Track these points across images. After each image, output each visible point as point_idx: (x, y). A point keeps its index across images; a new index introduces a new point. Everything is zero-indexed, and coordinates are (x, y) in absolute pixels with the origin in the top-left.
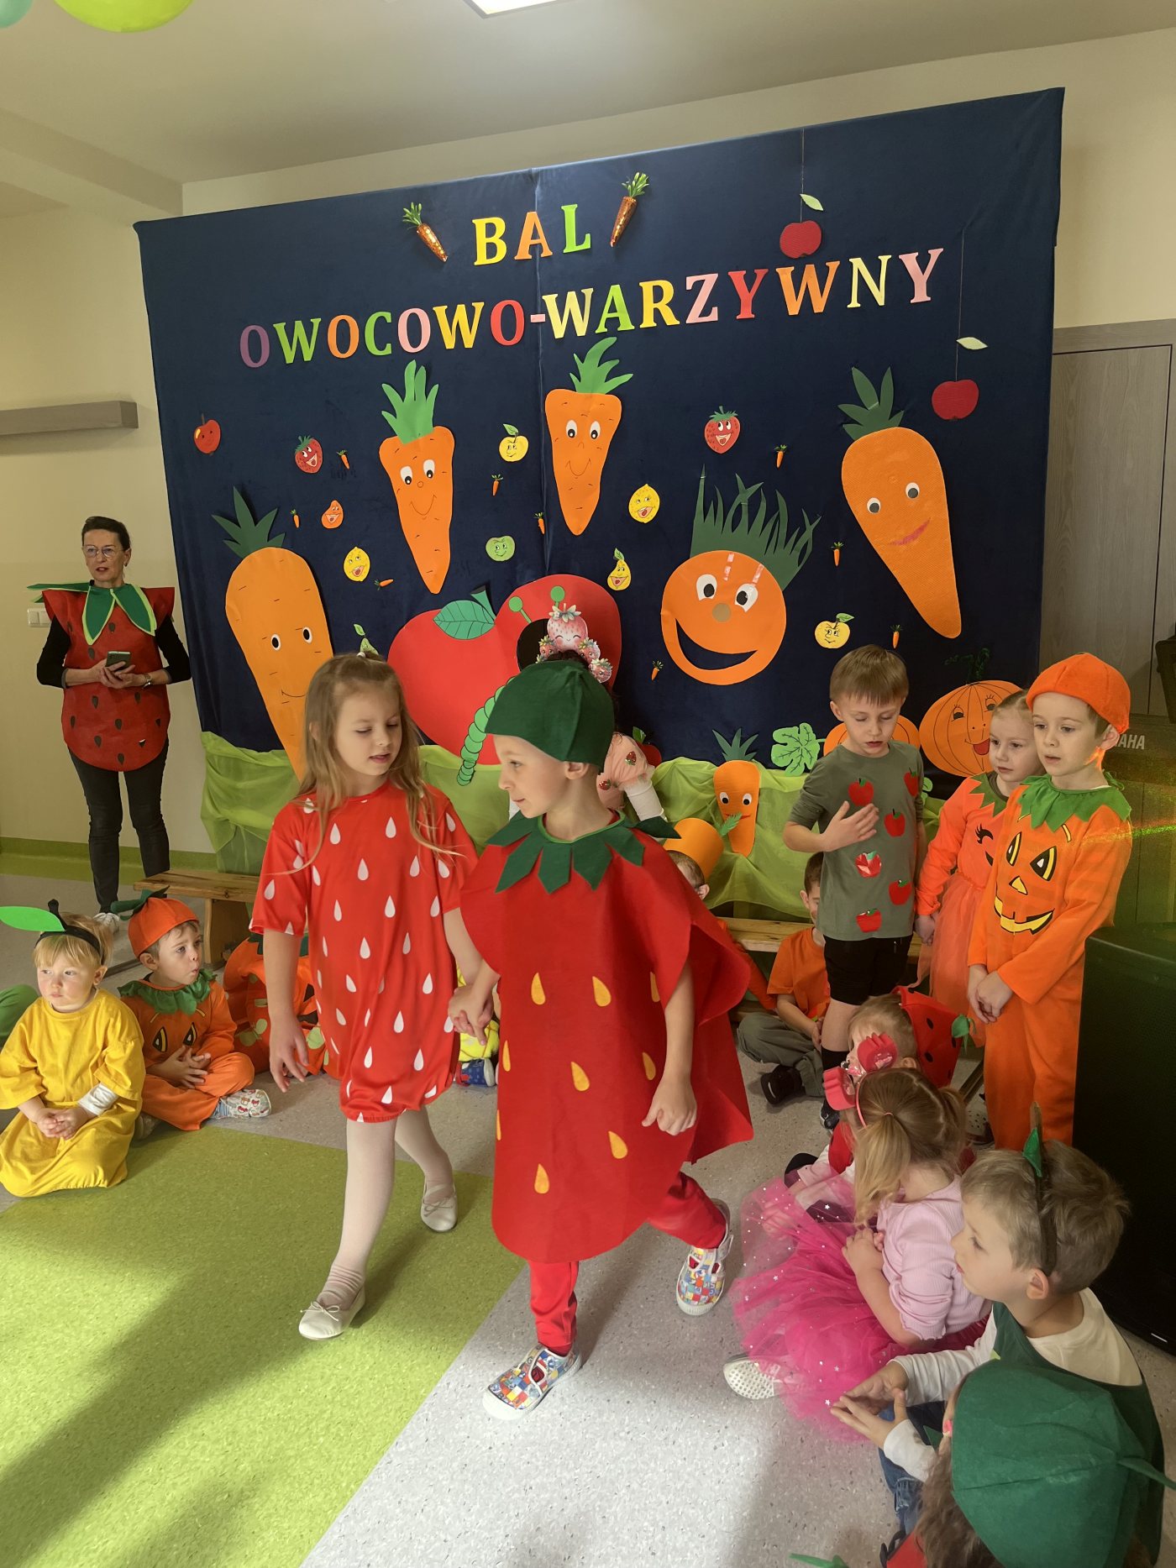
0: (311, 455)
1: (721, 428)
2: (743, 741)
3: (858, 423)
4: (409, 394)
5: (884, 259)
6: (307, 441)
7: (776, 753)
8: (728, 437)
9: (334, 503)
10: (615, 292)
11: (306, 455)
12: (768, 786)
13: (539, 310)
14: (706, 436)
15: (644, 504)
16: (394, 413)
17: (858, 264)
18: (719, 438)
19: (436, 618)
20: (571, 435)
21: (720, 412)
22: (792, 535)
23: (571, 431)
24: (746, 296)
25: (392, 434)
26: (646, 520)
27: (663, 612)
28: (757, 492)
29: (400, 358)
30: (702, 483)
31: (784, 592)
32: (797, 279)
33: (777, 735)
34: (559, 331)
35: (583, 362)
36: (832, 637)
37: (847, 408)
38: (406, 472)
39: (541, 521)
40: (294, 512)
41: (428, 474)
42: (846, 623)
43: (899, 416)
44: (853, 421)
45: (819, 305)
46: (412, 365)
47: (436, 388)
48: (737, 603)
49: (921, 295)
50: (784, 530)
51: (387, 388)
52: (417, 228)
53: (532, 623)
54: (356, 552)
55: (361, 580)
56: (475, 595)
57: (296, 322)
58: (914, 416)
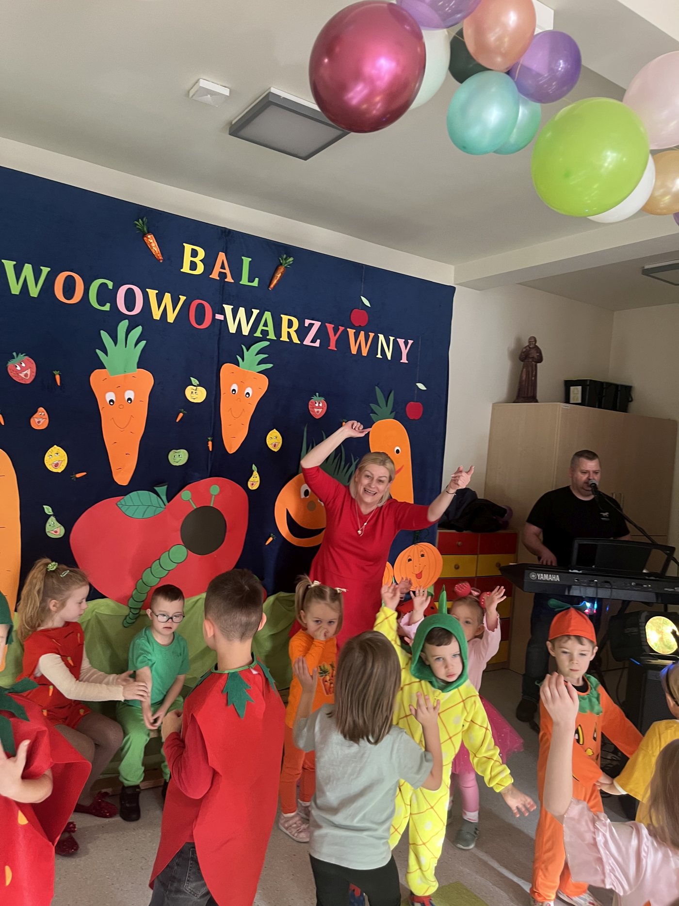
0: (23, 369)
1: (317, 405)
3: (377, 415)
4: (121, 342)
5: (392, 338)
6: (21, 357)
8: (320, 410)
9: (42, 410)
10: (268, 315)
11: (19, 368)
13: (221, 312)
14: (309, 407)
16: (106, 353)
17: (381, 337)
18: (316, 410)
19: (119, 503)
20: (234, 392)
21: (316, 396)
22: (347, 464)
24: (333, 339)
25: (102, 367)
26: (276, 450)
29: (116, 316)
30: (306, 433)
32: (356, 336)
34: (233, 329)
35: (248, 350)
37: (373, 406)
38: (110, 396)
39: (210, 442)
41: (128, 400)
43: (393, 414)
44: (375, 413)
45: (365, 352)
46: (123, 325)
47: (143, 343)
49: (404, 360)
50: (343, 463)
51: (104, 334)
52: (144, 235)
53: (197, 508)
54: (56, 449)
55: (60, 472)
56: (156, 488)
57: (26, 264)
58: (399, 415)
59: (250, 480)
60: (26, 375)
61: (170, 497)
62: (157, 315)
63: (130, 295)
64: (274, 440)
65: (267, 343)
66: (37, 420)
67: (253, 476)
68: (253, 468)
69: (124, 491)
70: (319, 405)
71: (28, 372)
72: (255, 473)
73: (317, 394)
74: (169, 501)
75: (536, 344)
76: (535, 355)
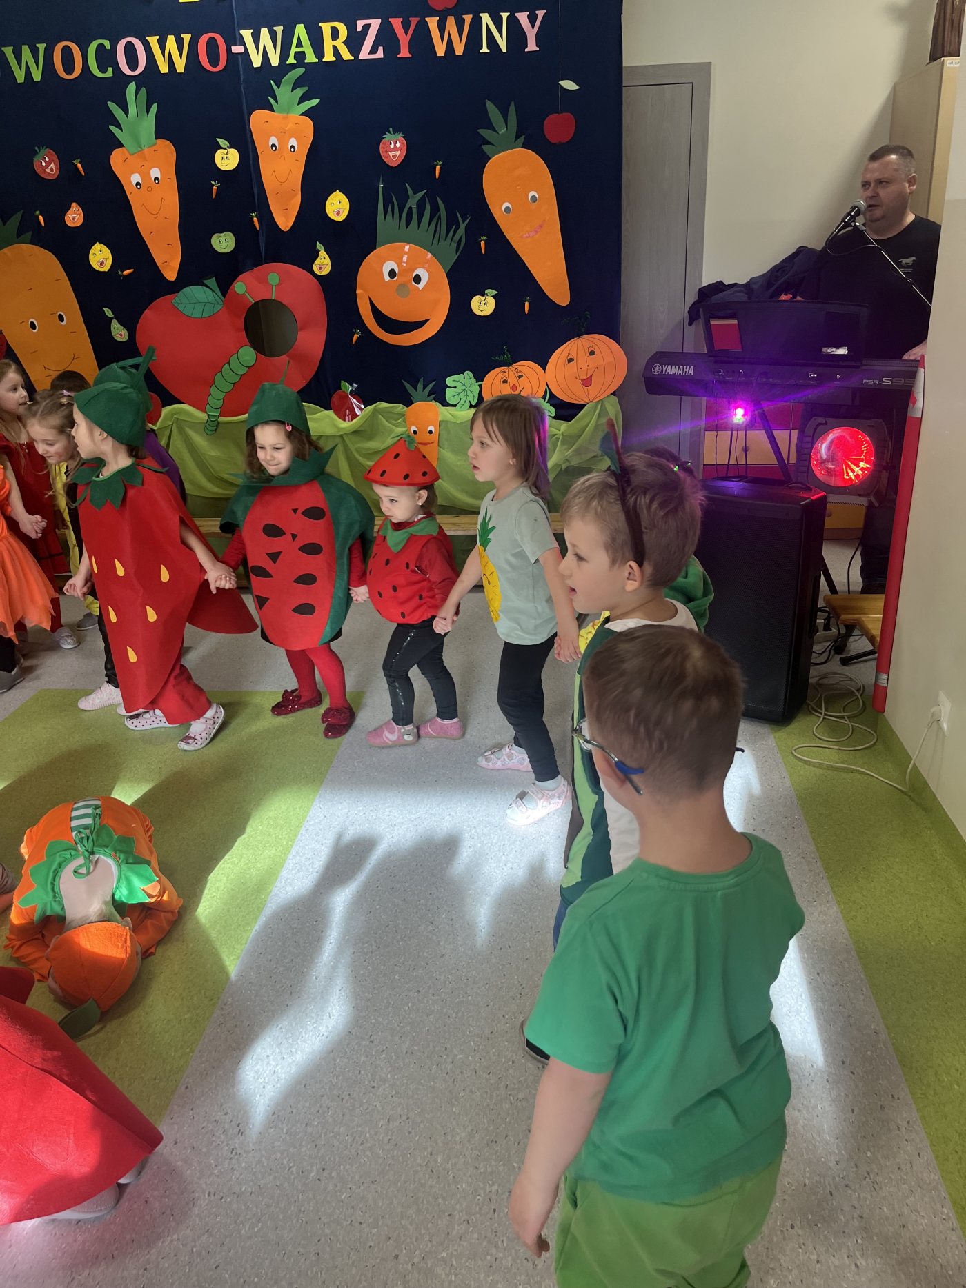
0: (48, 164)
1: (392, 146)
2: (424, 387)
3: (493, 145)
4: (132, 110)
5: (505, 15)
6: (44, 151)
7: (449, 393)
8: (398, 153)
9: (74, 205)
10: (300, 30)
11: (44, 164)
12: (444, 419)
13: (238, 43)
14: (381, 152)
15: (336, 207)
16: (120, 128)
17: (486, 18)
18: (391, 154)
19: (173, 301)
20: (274, 148)
21: (390, 133)
22: (451, 230)
23: (273, 145)
24: (404, 40)
25: (120, 145)
26: (340, 219)
27: (358, 292)
28: (423, 198)
29: (121, 81)
30: (381, 190)
31: (447, 275)
32: (442, 27)
33: (449, 381)
34: (257, 62)
35: (279, 87)
36: (483, 307)
37: (484, 132)
38: (136, 178)
39: (255, 219)
40: (38, 212)
41: (155, 181)
42: (492, 296)
43: (522, 139)
44: (489, 143)
45: (459, 50)
46: (132, 87)
47: (155, 107)
48: (413, 283)
49: (532, 46)
50: (444, 227)
51: (112, 106)
53: (255, 303)
54: (98, 246)
55: (107, 271)
56: (205, 282)
57: (23, 46)
58: (531, 138)
59: (316, 262)
60: (52, 170)
62: (164, 69)
63: (130, 49)
65: (301, 71)
66: (71, 217)
67: (319, 258)
68: (318, 247)
69: (175, 287)
70: (395, 146)
71: (52, 166)
72: (323, 253)
73: (391, 129)
74: (224, 296)
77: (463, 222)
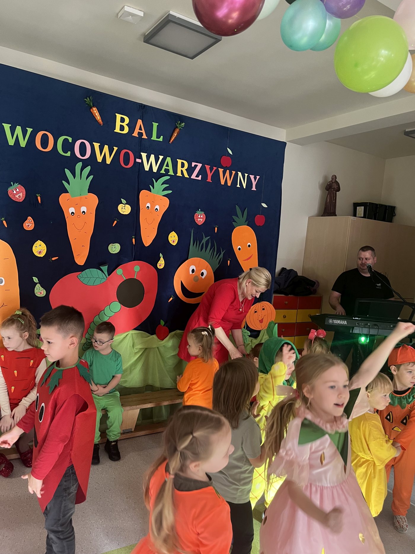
0: (17, 193)
1: (199, 216)
4: (78, 176)
5: (246, 175)
6: (17, 185)
8: (202, 220)
9: (29, 218)
10: (169, 159)
11: (15, 192)
13: (139, 158)
14: (195, 218)
16: (68, 183)
17: (240, 174)
18: (199, 220)
19: (78, 276)
20: (148, 208)
22: (218, 253)
24: (210, 175)
25: (67, 192)
26: (174, 244)
27: (175, 279)
28: (209, 239)
29: (74, 160)
30: (192, 233)
31: (214, 273)
32: (224, 173)
34: (147, 168)
35: (156, 182)
37: (234, 217)
38: (72, 210)
39: (133, 239)
40: (3, 219)
41: (83, 213)
43: (247, 222)
44: (235, 222)
45: (229, 184)
46: (79, 165)
47: (91, 177)
48: (201, 276)
49: (254, 189)
50: (215, 253)
51: (67, 171)
52: (91, 108)
53: (126, 280)
54: (39, 242)
55: (42, 257)
56: (101, 267)
57: (17, 126)
58: (251, 223)
59: (158, 263)
60: (19, 196)
61: (110, 272)
62: (100, 159)
63: (83, 146)
64: (173, 238)
65: (168, 177)
66: (27, 225)
67: (160, 260)
68: (160, 256)
69: (81, 269)
70: (201, 217)
71: (21, 194)
72: (162, 259)
73: (200, 210)
74: (109, 275)
75: (336, 180)
76: (335, 186)
77: (223, 252)
